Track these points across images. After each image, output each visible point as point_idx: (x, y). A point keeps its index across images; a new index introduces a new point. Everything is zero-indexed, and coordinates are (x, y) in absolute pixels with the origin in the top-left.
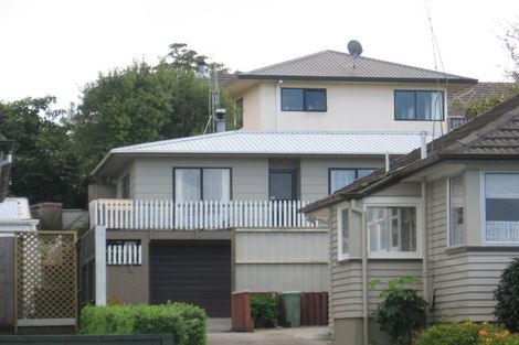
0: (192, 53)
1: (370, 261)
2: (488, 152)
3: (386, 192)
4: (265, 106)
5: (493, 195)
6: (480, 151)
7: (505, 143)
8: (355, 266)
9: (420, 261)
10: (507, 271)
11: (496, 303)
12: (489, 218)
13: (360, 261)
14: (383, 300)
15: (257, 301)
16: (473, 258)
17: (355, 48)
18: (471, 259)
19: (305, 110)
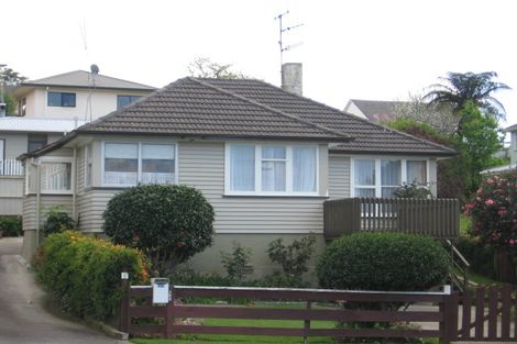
0: (10, 70)
1: (42, 195)
2: (107, 129)
3: (52, 153)
4: (39, 101)
5: (109, 156)
6: (101, 129)
7: (118, 124)
8: (33, 198)
9: (71, 195)
10: (110, 202)
11: (104, 221)
12: (106, 170)
13: (35, 195)
14: (46, 219)
15: (8, 220)
16: (96, 194)
17: (95, 69)
18: (95, 195)
19: (62, 105)
